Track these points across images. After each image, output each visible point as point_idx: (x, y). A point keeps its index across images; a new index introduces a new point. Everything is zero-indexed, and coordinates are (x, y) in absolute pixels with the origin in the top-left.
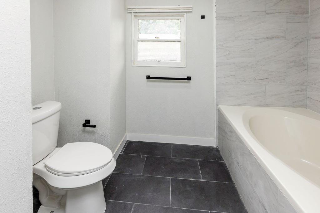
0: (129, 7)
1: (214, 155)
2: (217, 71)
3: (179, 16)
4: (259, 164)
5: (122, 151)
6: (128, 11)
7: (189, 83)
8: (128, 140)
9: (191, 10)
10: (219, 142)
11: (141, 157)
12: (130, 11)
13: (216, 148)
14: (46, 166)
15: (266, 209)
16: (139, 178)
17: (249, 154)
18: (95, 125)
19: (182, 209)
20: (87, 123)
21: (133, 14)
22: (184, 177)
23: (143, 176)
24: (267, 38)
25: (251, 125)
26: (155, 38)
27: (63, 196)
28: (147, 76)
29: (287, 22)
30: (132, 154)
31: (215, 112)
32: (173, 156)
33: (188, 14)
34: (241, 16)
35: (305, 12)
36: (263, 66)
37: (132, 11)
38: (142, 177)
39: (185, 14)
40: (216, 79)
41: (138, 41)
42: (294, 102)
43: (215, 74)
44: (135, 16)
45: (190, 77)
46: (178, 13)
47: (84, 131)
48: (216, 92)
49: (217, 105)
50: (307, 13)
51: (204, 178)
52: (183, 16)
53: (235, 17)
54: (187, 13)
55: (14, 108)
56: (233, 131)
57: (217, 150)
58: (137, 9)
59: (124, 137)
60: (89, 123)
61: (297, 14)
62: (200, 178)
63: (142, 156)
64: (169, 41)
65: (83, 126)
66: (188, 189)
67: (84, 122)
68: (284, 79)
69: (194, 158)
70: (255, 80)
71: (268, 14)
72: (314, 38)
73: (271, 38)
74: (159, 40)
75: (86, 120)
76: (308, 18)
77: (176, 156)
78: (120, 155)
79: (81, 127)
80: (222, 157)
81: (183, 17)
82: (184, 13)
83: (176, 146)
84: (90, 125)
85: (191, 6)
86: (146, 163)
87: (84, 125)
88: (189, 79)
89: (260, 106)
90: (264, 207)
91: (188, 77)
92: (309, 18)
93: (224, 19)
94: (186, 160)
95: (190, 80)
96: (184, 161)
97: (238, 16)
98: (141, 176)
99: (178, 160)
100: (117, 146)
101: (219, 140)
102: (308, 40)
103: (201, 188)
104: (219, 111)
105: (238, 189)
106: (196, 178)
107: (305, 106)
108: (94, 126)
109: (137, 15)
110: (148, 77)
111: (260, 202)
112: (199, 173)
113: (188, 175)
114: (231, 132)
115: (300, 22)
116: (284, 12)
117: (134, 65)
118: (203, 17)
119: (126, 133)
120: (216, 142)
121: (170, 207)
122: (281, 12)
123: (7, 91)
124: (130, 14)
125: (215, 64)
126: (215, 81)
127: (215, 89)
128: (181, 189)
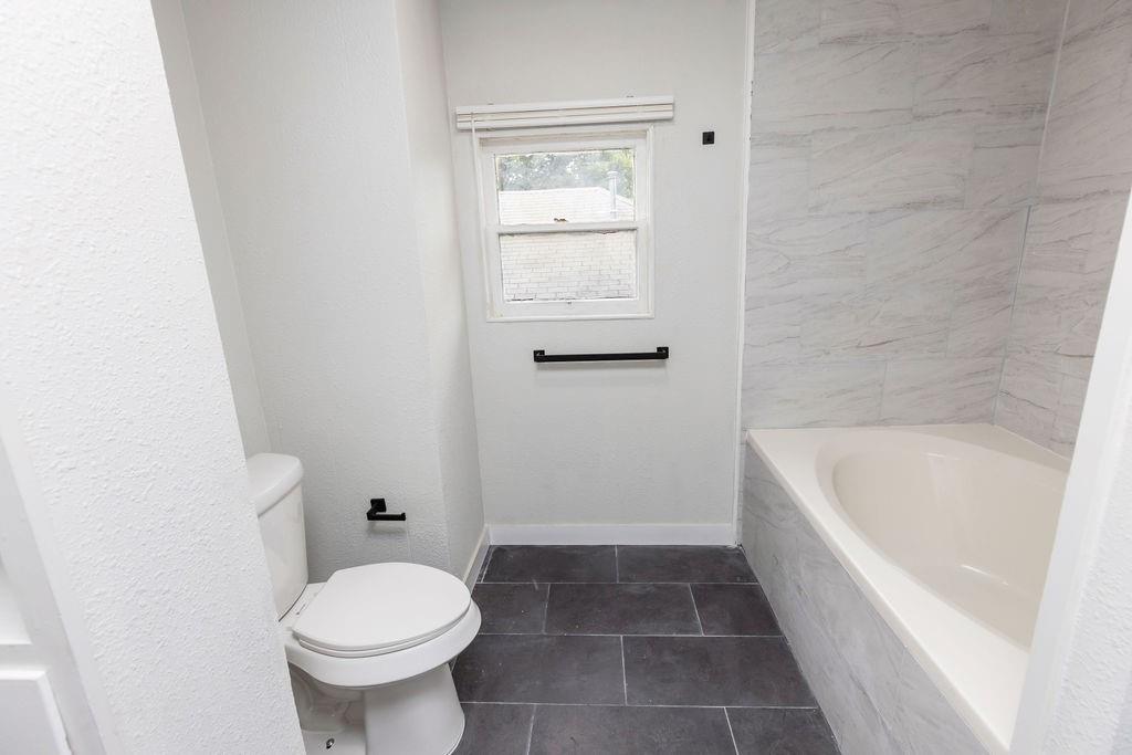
0: (460, 110)
1: (731, 567)
2: (748, 325)
3: (628, 135)
4: (858, 589)
5: (481, 576)
6: (460, 126)
7: (664, 366)
8: (492, 543)
9: (669, 115)
10: (744, 534)
11: (537, 587)
12: (467, 125)
13: (736, 549)
14: (296, 636)
15: (868, 693)
16: (539, 641)
17: (830, 562)
18: (404, 515)
19: (656, 708)
20: (377, 509)
21: (476, 136)
22: (657, 631)
23: (548, 637)
24: (908, 206)
25: (838, 481)
26: (554, 222)
27: (350, 703)
28: (535, 352)
29: (976, 148)
30: (509, 580)
31: (737, 450)
32: (621, 580)
33: (660, 128)
34: (831, 129)
35: (1036, 107)
36: (886, 301)
37: (474, 126)
38: (546, 640)
39: (651, 128)
40: (744, 350)
41: (501, 235)
42: (960, 409)
43: (742, 334)
44: (483, 142)
45: (667, 349)
46: (626, 127)
47: (372, 532)
48: (743, 390)
49: (744, 430)
50: (1043, 111)
51: (707, 629)
52: (644, 134)
53: (814, 132)
54: (657, 124)
55: (212, 501)
56: (790, 506)
57: (739, 554)
58: (489, 117)
59: (483, 536)
60: (384, 509)
61: (1009, 114)
62: (697, 632)
63: (539, 585)
64: (598, 231)
65: (369, 519)
66: (669, 659)
67: (369, 507)
68: (941, 341)
69: (677, 579)
70: (858, 347)
71: (918, 118)
72: (1050, 200)
73: (919, 206)
74: (568, 228)
75: (373, 501)
76: (1043, 128)
77: (629, 580)
78: (477, 586)
79: (365, 522)
80: (751, 572)
81: (642, 141)
82: (646, 126)
83: (625, 549)
84: (387, 513)
85: (669, 99)
86: (551, 603)
87: (371, 516)
88: (662, 354)
89: (863, 424)
90: (862, 689)
91: (659, 349)
92: (1045, 132)
93: (778, 144)
94: (659, 587)
95: (667, 357)
96: (653, 589)
97: (821, 130)
98: (543, 636)
99: (635, 588)
100: (466, 566)
101: (744, 526)
102: (1030, 207)
103: (700, 655)
104: (748, 446)
105: (794, 651)
106: (686, 632)
107: (988, 418)
108: (402, 517)
109: (489, 137)
110: (540, 357)
111: (851, 676)
112: (695, 618)
113: (667, 625)
114: (783, 506)
115: (1016, 146)
116: (969, 111)
117: (492, 319)
118: (709, 138)
119: (486, 525)
120: (738, 533)
121: (627, 705)
122: (959, 111)
123: (186, 456)
124: (465, 137)
125: (743, 303)
126: (741, 358)
127: (740, 382)
128: (650, 660)
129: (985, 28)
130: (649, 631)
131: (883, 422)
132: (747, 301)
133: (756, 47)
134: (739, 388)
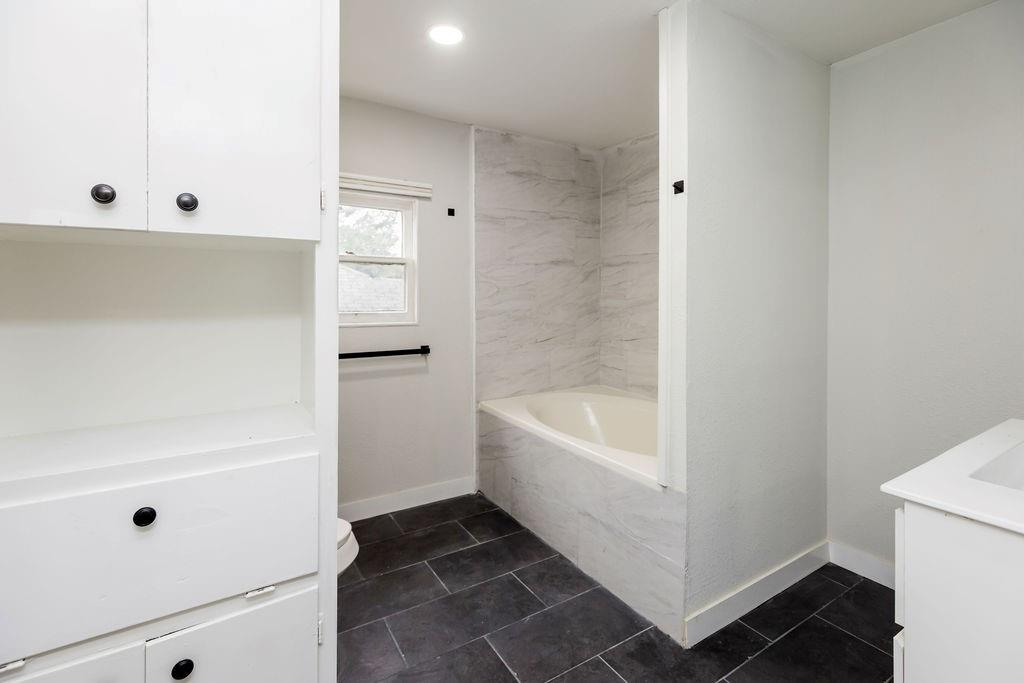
1: (478, 504)
2: (478, 329)
7: (426, 359)
9: (427, 195)
10: (480, 483)
13: (476, 494)
16: (362, 585)
22: (448, 551)
23: (368, 580)
24: (553, 262)
26: (346, 254)
29: (577, 237)
31: (473, 418)
32: (406, 532)
33: (423, 202)
34: (515, 218)
35: (597, 222)
36: (547, 315)
38: (368, 582)
39: (417, 201)
40: (476, 346)
42: (585, 378)
43: (475, 336)
45: (428, 347)
46: (400, 199)
49: (478, 402)
50: (599, 223)
51: (481, 540)
53: (507, 218)
54: (420, 200)
57: (480, 496)
61: (587, 223)
62: (475, 543)
64: (379, 263)
66: (466, 562)
68: (573, 338)
69: (446, 520)
70: (536, 342)
71: (553, 218)
72: (610, 265)
73: (556, 263)
74: (352, 259)
77: (412, 529)
80: (493, 504)
82: (413, 200)
83: (400, 515)
85: (430, 186)
88: (425, 350)
89: (541, 391)
91: (423, 347)
92: (601, 233)
93: (489, 222)
94: (437, 528)
95: (428, 352)
96: (433, 530)
97: (510, 217)
98: (363, 581)
99: (419, 533)
102: (600, 268)
104: (482, 412)
106: (468, 545)
107: (597, 381)
112: (469, 536)
113: (453, 545)
115: (590, 238)
116: (572, 218)
118: (451, 212)
120: (477, 482)
121: (451, 594)
122: (568, 218)
125: (474, 315)
126: (474, 353)
127: (474, 368)
128: (452, 567)
129: (574, 181)
130: (443, 553)
131: (552, 389)
132: (477, 313)
133: (476, 167)
134: (474, 372)
